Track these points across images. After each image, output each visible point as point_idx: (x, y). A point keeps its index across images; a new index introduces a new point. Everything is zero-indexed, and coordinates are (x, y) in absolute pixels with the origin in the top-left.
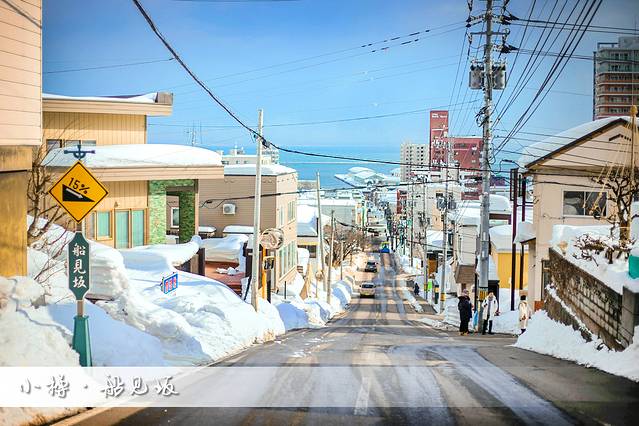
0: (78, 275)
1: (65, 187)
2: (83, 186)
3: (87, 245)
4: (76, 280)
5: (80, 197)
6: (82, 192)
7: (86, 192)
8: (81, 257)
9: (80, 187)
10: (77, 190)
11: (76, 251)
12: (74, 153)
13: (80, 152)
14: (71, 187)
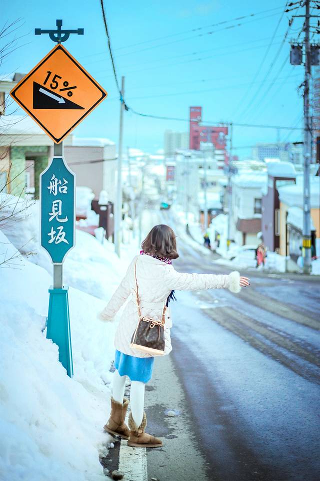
0: (55, 224)
1: (36, 86)
2: (66, 84)
3: (70, 177)
4: (53, 233)
5: (62, 101)
6: (64, 94)
7: (70, 94)
8: (60, 196)
9: (61, 86)
10: (57, 91)
11: (53, 187)
12: (51, 33)
13: (59, 31)
14: (48, 86)
